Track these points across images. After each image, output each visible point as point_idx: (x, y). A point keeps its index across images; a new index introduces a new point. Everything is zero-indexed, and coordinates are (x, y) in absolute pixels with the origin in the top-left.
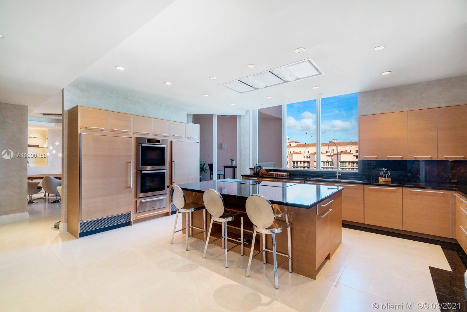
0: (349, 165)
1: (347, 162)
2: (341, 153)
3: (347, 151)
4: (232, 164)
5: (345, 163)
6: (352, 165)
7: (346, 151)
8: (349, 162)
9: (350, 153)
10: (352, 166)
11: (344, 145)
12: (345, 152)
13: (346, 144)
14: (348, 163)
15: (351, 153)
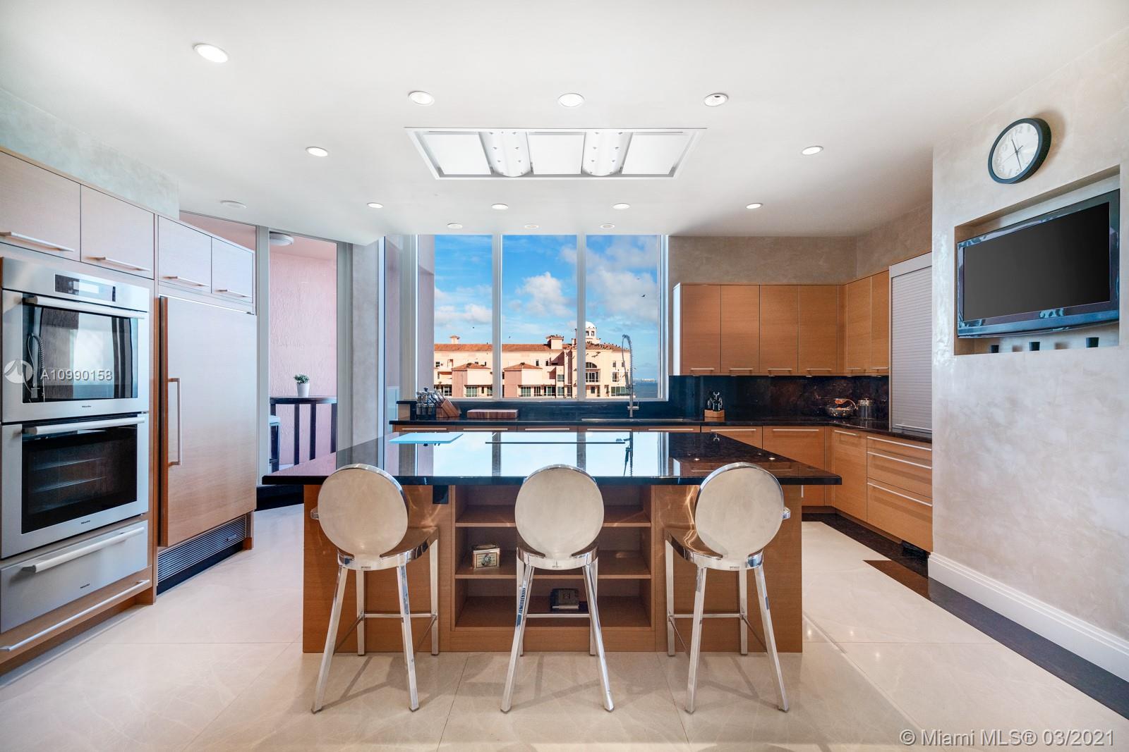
0: (483, 392)
1: (479, 386)
2: (467, 367)
3: (480, 364)
4: (300, 391)
5: (476, 388)
6: (488, 392)
7: (477, 363)
8: (483, 387)
9: (484, 366)
10: (488, 395)
11: (473, 351)
12: (476, 366)
13: (477, 348)
14: (480, 389)
15: (487, 366)
